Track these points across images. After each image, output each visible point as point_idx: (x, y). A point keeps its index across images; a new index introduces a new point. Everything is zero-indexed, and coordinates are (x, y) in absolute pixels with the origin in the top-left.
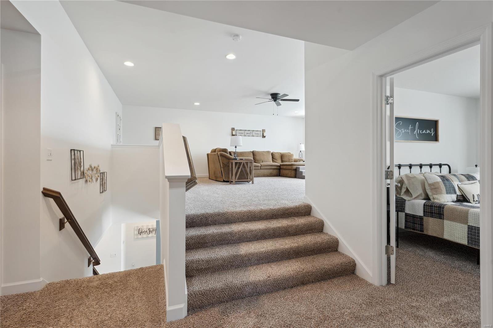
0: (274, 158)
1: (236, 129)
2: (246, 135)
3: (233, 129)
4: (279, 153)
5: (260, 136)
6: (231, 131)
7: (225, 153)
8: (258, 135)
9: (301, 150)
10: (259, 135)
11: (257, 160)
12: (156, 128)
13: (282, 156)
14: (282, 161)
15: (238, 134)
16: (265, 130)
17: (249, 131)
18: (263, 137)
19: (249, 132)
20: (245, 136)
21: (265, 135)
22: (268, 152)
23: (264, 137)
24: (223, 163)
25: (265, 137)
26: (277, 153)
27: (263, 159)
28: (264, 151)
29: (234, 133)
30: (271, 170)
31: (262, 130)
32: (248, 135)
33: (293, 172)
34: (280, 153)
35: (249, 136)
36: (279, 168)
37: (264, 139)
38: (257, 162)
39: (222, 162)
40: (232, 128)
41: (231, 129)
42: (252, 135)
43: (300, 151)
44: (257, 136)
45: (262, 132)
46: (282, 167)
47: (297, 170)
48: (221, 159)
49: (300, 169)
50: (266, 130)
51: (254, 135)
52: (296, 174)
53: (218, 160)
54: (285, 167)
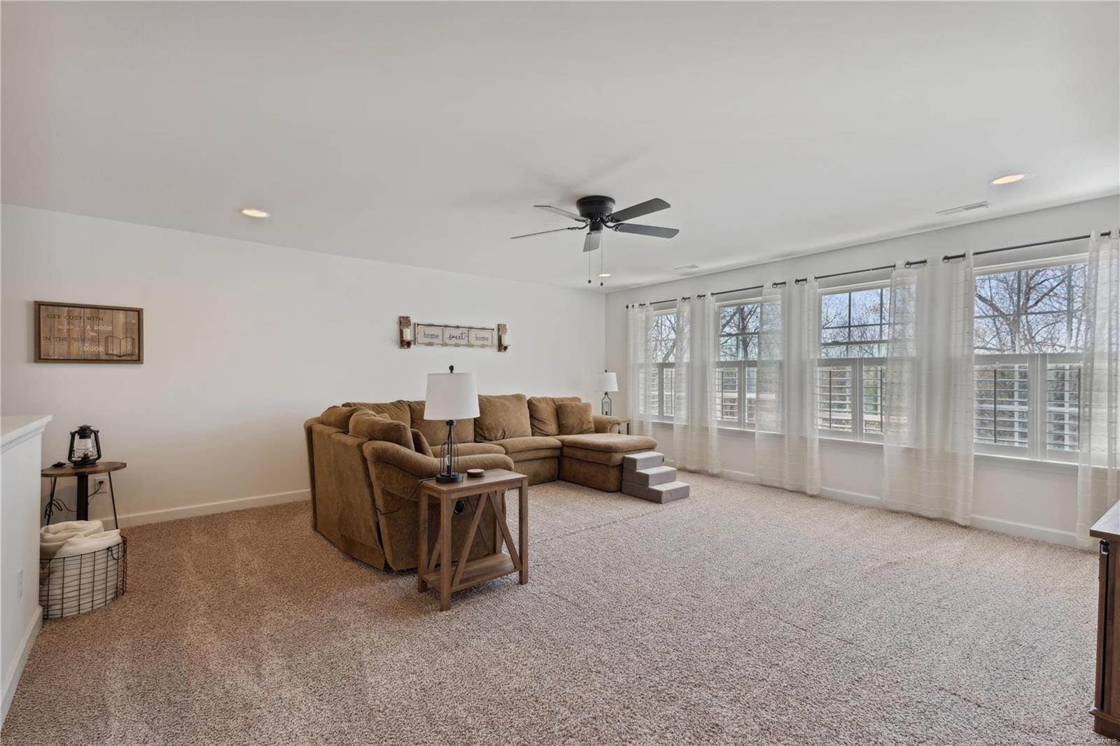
0: (536, 416)
1: (413, 320)
2: (448, 341)
3: (404, 322)
4: (549, 398)
5: (491, 346)
6: (396, 327)
7: (397, 446)
8: (485, 343)
9: (608, 391)
10: (489, 343)
11: (488, 430)
12: (39, 305)
13: (560, 410)
14: (562, 429)
15: (420, 338)
16: (505, 325)
17: (458, 327)
18: (499, 350)
19: (457, 332)
20: (444, 345)
21: (505, 342)
22: (518, 398)
23: (502, 347)
24: (386, 493)
25: (506, 348)
26: (544, 399)
27: (504, 425)
28: (505, 396)
29: (408, 335)
30: (536, 464)
31: (495, 327)
32: (454, 341)
33: (613, 474)
34: (553, 400)
35: (457, 345)
36: (557, 453)
37: (502, 354)
38: (487, 434)
39: (383, 490)
40: (400, 317)
41: (397, 320)
42: (465, 342)
43: (606, 393)
44: (483, 346)
45: (495, 334)
46: (566, 450)
47: (624, 466)
48: (378, 478)
49: (637, 468)
50: (507, 327)
51: (473, 341)
52: (621, 481)
53: (361, 475)
54: (580, 454)
